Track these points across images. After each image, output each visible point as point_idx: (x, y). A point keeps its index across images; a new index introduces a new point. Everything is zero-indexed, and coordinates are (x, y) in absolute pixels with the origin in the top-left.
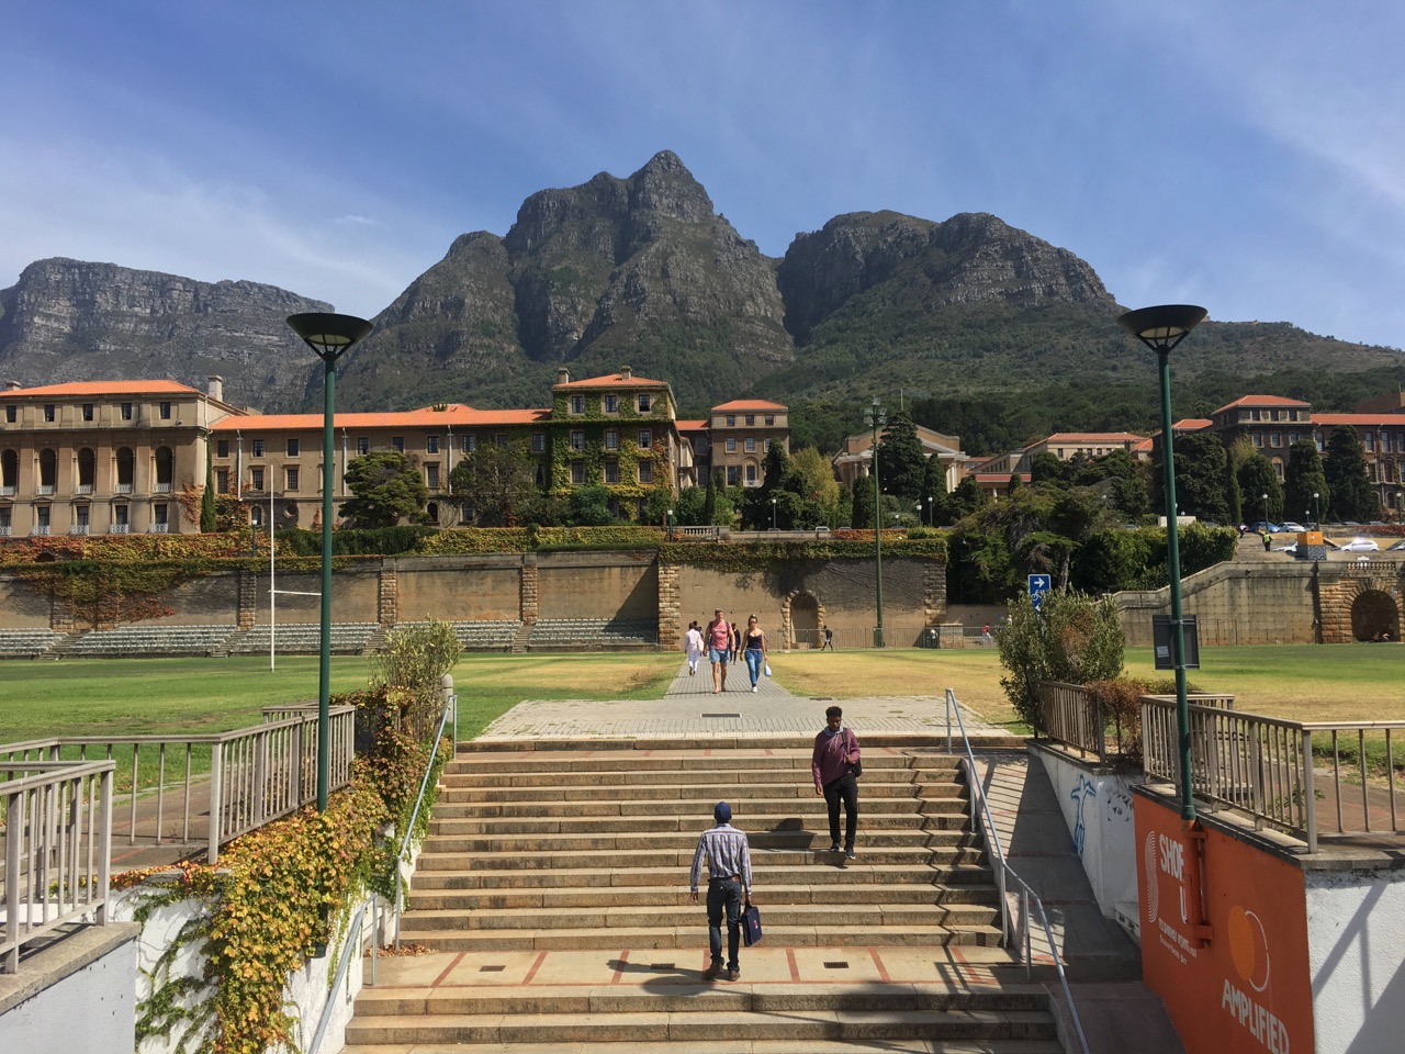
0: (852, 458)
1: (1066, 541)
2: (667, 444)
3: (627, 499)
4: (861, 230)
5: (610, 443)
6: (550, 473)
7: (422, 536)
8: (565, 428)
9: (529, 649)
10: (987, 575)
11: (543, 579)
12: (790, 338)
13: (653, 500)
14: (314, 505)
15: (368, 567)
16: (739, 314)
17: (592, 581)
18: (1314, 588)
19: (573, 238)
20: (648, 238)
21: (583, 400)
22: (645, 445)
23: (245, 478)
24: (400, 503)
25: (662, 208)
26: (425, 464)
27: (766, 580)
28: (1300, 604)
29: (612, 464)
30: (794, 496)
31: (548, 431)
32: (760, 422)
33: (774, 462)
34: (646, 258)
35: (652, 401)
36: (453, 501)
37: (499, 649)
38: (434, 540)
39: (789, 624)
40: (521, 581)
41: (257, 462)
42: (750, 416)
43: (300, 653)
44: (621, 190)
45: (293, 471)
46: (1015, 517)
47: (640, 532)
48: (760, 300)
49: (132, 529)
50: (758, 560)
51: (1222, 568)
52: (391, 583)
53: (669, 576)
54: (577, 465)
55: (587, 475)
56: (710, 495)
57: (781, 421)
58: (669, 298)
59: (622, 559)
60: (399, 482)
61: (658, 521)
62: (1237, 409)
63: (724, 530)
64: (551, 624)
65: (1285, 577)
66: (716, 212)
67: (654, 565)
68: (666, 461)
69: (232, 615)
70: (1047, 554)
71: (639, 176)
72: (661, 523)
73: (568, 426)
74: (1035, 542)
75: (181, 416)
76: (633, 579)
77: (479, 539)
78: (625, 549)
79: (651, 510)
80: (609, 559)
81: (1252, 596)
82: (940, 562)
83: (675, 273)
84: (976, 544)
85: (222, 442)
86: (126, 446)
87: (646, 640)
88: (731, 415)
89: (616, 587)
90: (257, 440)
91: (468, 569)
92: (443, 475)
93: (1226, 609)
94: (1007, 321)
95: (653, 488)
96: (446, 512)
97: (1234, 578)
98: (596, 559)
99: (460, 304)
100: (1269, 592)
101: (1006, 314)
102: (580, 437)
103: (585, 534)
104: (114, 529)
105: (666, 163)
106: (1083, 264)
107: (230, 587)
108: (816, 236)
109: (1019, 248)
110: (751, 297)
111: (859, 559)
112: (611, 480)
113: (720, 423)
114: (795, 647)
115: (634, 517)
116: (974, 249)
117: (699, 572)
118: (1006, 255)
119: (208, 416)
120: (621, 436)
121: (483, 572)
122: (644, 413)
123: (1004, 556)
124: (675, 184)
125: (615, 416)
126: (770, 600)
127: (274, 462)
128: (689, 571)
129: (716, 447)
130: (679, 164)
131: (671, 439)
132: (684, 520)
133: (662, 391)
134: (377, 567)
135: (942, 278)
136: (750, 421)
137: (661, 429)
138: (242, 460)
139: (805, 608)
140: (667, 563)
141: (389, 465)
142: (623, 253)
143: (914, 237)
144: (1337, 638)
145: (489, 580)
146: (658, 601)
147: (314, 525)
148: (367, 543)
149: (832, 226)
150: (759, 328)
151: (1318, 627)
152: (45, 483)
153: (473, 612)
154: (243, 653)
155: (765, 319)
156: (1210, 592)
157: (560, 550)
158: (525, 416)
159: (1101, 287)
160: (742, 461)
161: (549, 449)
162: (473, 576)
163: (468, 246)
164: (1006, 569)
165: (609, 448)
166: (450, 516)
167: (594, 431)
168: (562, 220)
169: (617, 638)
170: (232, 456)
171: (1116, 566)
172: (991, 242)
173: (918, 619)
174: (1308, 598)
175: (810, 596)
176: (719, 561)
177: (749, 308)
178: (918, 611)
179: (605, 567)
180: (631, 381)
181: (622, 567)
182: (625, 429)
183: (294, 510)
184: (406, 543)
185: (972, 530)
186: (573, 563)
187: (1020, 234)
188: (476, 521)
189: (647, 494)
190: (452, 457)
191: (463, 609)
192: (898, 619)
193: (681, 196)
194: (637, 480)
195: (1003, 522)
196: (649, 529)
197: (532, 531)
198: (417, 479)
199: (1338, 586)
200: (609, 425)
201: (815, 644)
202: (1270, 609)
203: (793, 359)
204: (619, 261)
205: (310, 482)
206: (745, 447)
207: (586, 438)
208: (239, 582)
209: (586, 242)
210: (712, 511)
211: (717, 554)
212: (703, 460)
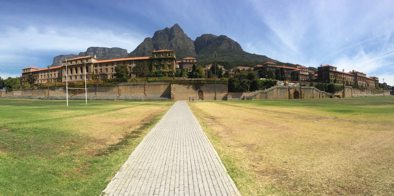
0: (206, 69)
1: (250, 81)
2: (173, 62)
3: (166, 72)
4: (207, 37)
5: (163, 62)
6: (151, 68)
7: (127, 79)
8: (154, 59)
9: (145, 100)
10: (236, 87)
11: (148, 87)
12: (196, 53)
13: (171, 73)
14: (110, 75)
15: (116, 85)
16: (188, 49)
17: (158, 87)
18: (289, 90)
19: (162, 38)
20: (174, 37)
21: (158, 54)
22: (169, 62)
23: (99, 71)
24: (124, 74)
25: (176, 32)
26: (129, 67)
27: (193, 87)
28: (287, 93)
29: (163, 66)
30: (198, 73)
31: (151, 60)
32: (191, 61)
33: (194, 67)
34: (173, 40)
35: (171, 54)
36: (133, 73)
37: (139, 100)
38: (129, 80)
39: (198, 96)
40: (144, 87)
41: (101, 68)
42: (190, 60)
43: (104, 100)
44: (169, 30)
45: (107, 69)
46: (241, 76)
47: (168, 78)
48: (191, 47)
49: (83, 80)
50: (191, 83)
51: (276, 87)
52: (120, 88)
53: (173, 86)
54: (157, 66)
55: (159, 68)
56: (182, 71)
57: (195, 61)
58: (177, 46)
59: (164, 83)
60: (123, 70)
61: (172, 76)
62: (267, 64)
63: (185, 78)
64: (150, 95)
65: (285, 88)
66: (184, 33)
67: (170, 84)
68: (173, 65)
69: (94, 93)
70: (247, 83)
71: (172, 28)
72: (172, 77)
73: (155, 59)
74: (245, 81)
75: (89, 61)
76: (166, 87)
77: (138, 80)
78: (164, 81)
79: (170, 74)
80: (161, 83)
81: (280, 91)
82: (227, 84)
83: (178, 43)
84: (234, 81)
85: (96, 65)
86: (81, 66)
87: (168, 99)
88: (186, 60)
89: (163, 89)
90: (101, 64)
91: (134, 85)
92: (132, 68)
93: (276, 94)
94: (228, 52)
95: (171, 70)
96: (133, 75)
97: (278, 88)
98: (159, 83)
99: (145, 48)
100: (283, 91)
101: (228, 51)
102: (157, 61)
103: (157, 79)
104: (80, 80)
105: (176, 25)
106: (239, 44)
107: (94, 88)
108: (200, 37)
109: (230, 41)
110: (190, 46)
111: (211, 83)
112: (163, 69)
113: (184, 61)
114: (198, 100)
115: (167, 76)
116: (223, 41)
117: (179, 85)
118: (228, 42)
119: (93, 61)
120: (165, 61)
121: (137, 86)
122: (169, 56)
123: (239, 83)
124: (178, 29)
125: (164, 57)
126: (194, 91)
127: (104, 68)
128: (177, 85)
129: (184, 66)
130: (178, 26)
131: (174, 61)
132: (176, 76)
133: (173, 52)
134: (118, 85)
135: (219, 44)
136: (190, 61)
137: (172, 59)
138: (99, 68)
139: (201, 93)
140: (172, 83)
141: (122, 67)
142: (170, 40)
143: (214, 38)
144: (292, 98)
145: (138, 87)
146: (171, 91)
147: (110, 78)
148: (118, 81)
149: (202, 36)
150: (191, 51)
151: (289, 96)
152: (76, 73)
153: (135, 93)
154: (94, 100)
155: (192, 50)
156: (274, 91)
157: (152, 81)
158: (147, 58)
159: (241, 48)
160: (188, 68)
161: (151, 64)
162: (135, 86)
163: (146, 40)
164: (239, 86)
165: (163, 63)
166: (133, 76)
167: (160, 60)
168: (161, 35)
169: (163, 98)
170: (97, 67)
171: (258, 86)
172: (226, 40)
173: (223, 95)
174: (288, 92)
175: (202, 90)
176: (183, 83)
177: (190, 48)
178: (222, 93)
179: (160, 85)
180: (167, 50)
181: (164, 84)
182: (166, 59)
183: (107, 76)
184: (125, 81)
185: (233, 78)
186: (154, 84)
187: (230, 39)
188: (138, 77)
189: (170, 71)
190: (134, 65)
191: (133, 92)
192: (218, 95)
193: (179, 31)
194: (168, 69)
195: (239, 77)
196: (170, 77)
197: (147, 78)
198: (127, 69)
199: (292, 90)
200: (162, 59)
201: (203, 99)
202: (282, 94)
203: (196, 56)
204: (169, 41)
205: (110, 71)
206: (189, 65)
207: (158, 61)
208: (95, 88)
209: (164, 38)
210: (182, 74)
211: (183, 82)
212: (181, 67)
